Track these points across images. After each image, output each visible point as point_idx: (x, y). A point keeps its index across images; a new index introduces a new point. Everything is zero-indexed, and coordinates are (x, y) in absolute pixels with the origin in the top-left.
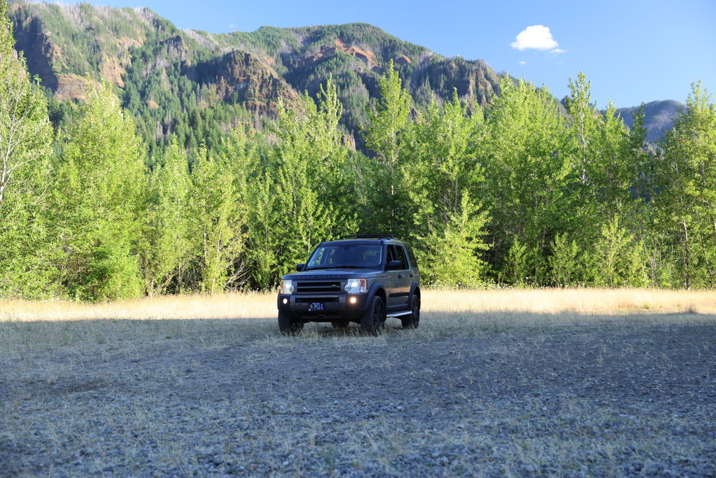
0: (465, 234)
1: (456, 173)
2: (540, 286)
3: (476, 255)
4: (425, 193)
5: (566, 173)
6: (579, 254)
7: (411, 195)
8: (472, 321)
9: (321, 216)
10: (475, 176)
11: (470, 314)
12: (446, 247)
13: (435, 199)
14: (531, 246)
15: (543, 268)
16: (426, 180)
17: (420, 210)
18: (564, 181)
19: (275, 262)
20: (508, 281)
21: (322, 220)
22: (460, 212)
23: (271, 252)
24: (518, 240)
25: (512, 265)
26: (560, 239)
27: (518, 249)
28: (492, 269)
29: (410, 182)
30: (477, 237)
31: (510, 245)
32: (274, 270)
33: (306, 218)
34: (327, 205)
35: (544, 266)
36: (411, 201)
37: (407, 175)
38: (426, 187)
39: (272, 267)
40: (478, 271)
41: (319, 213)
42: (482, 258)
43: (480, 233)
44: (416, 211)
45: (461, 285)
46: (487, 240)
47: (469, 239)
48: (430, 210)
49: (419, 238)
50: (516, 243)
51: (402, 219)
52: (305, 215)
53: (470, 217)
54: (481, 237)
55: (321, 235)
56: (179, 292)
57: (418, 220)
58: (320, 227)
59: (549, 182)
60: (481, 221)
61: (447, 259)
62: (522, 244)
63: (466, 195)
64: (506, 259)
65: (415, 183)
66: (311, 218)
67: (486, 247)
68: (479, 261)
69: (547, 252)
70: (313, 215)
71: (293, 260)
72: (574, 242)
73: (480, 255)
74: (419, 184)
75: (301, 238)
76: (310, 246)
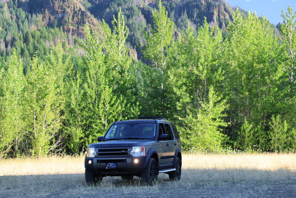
0: (211, 116)
1: (205, 75)
2: (263, 151)
3: (219, 130)
4: (184, 88)
5: (280, 75)
6: (289, 130)
7: (175, 89)
8: (216, 175)
9: (114, 104)
10: (218, 77)
11: (215, 171)
12: (199, 125)
13: (191, 92)
14: (257, 124)
15: (265, 139)
16: (184, 80)
17: (181, 100)
18: (279, 80)
19: (83, 135)
20: (241, 148)
21: (115, 106)
22: (208, 101)
23: (80, 129)
24: (247, 120)
25: (243, 137)
26: (275, 120)
27: (247, 126)
28: (230, 139)
29: (174, 81)
30: (219, 118)
31: (242, 123)
32: (82, 141)
33: (104, 105)
34: (118, 97)
35: (266, 138)
36: (175, 94)
37: (172, 77)
38: (185, 84)
39: (81, 139)
40: (220, 141)
41: (113, 102)
42: (223, 132)
43: (222, 115)
44: (178, 101)
45: (209, 151)
46: (226, 120)
47: (214, 119)
48: (188, 100)
49: (180, 118)
50: (246, 122)
51: (169, 106)
52: (104, 103)
53: (215, 104)
54: (222, 118)
55: (114, 117)
56: (16, 157)
57: (179, 107)
58: (113, 111)
59: (268, 81)
60: (221, 107)
61: (199, 133)
62: (250, 123)
63: (212, 90)
64: (239, 133)
65: (177, 81)
66: (108, 106)
67: (225, 125)
68: (221, 134)
69: (267, 128)
70: (109, 103)
71: (95, 134)
72: (285, 121)
73: (222, 130)
74: (180, 83)
75: (100, 119)
76: (106, 124)
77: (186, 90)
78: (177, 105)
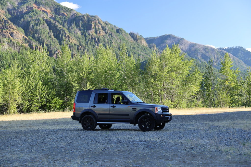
1: (85, 76)
9: (44, 90)
10: (91, 77)
16: (76, 78)
17: (75, 87)
23: (27, 101)
33: (39, 90)
34: (46, 86)
36: (72, 85)
37: (71, 77)
39: (28, 106)
48: (78, 87)
58: (43, 93)
63: (88, 83)
65: (73, 79)
75: (37, 96)
76: (40, 99)
77: (77, 83)
78: (73, 90)
